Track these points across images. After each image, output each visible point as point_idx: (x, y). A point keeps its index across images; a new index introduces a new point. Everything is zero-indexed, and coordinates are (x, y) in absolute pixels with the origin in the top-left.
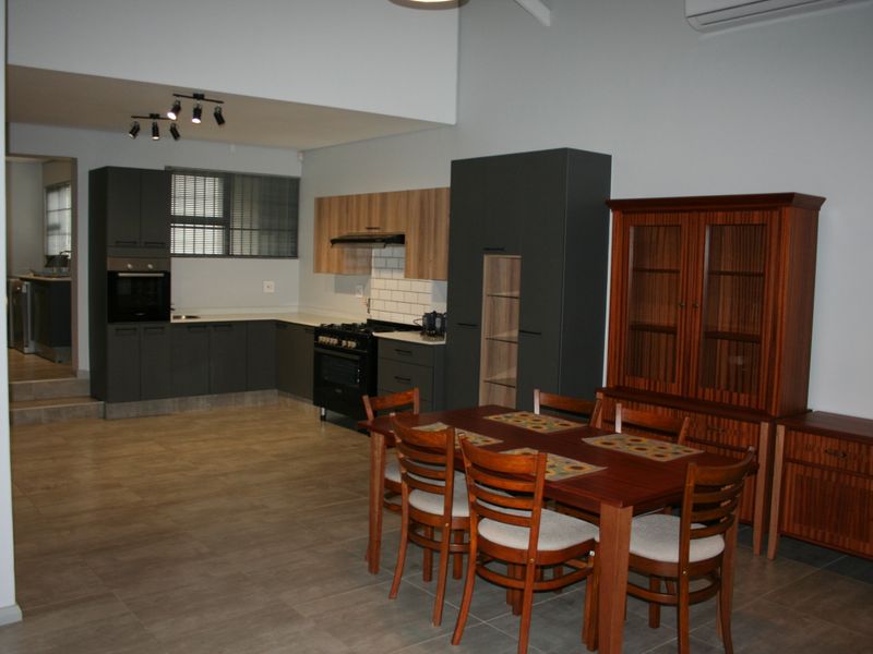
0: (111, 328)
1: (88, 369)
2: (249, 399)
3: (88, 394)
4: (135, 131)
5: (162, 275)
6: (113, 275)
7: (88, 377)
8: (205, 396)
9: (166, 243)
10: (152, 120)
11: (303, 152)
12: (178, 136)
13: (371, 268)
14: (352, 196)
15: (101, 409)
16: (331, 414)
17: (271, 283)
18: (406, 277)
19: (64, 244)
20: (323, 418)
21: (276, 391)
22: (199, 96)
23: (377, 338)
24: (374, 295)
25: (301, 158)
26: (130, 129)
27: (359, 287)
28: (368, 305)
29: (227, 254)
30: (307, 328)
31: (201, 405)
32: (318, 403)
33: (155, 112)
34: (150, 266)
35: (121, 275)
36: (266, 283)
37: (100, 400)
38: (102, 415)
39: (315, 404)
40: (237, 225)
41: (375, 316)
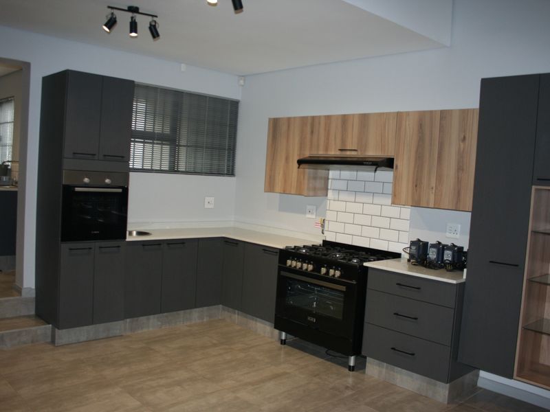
0: (65, 247)
1: (33, 287)
2: (196, 316)
3: (33, 312)
4: (111, 23)
5: (120, 190)
6: (68, 190)
7: (33, 295)
8: (156, 316)
9: (125, 157)
10: (130, 14)
11: (244, 77)
12: (158, 35)
13: (327, 189)
14: (319, 117)
15: (49, 332)
16: (291, 338)
17: (212, 199)
18: (393, 203)
19: (4, 155)
20: (283, 342)
21: (221, 306)
23: (367, 267)
24: (329, 216)
25: (242, 82)
26: (106, 21)
27: (309, 207)
28: (323, 226)
29: (173, 170)
30: (266, 249)
31: (152, 325)
32: (279, 325)
33: (135, 4)
34: (107, 181)
35: (77, 189)
36: (207, 199)
37: (49, 324)
38: (49, 340)
39: (276, 327)
40: (183, 142)
41: (331, 238)
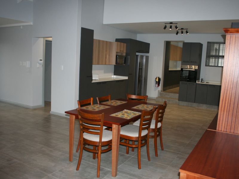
0: (181, 82)
4: (177, 33)
5: (194, 70)
22: (171, 23)
34: (192, 67)
